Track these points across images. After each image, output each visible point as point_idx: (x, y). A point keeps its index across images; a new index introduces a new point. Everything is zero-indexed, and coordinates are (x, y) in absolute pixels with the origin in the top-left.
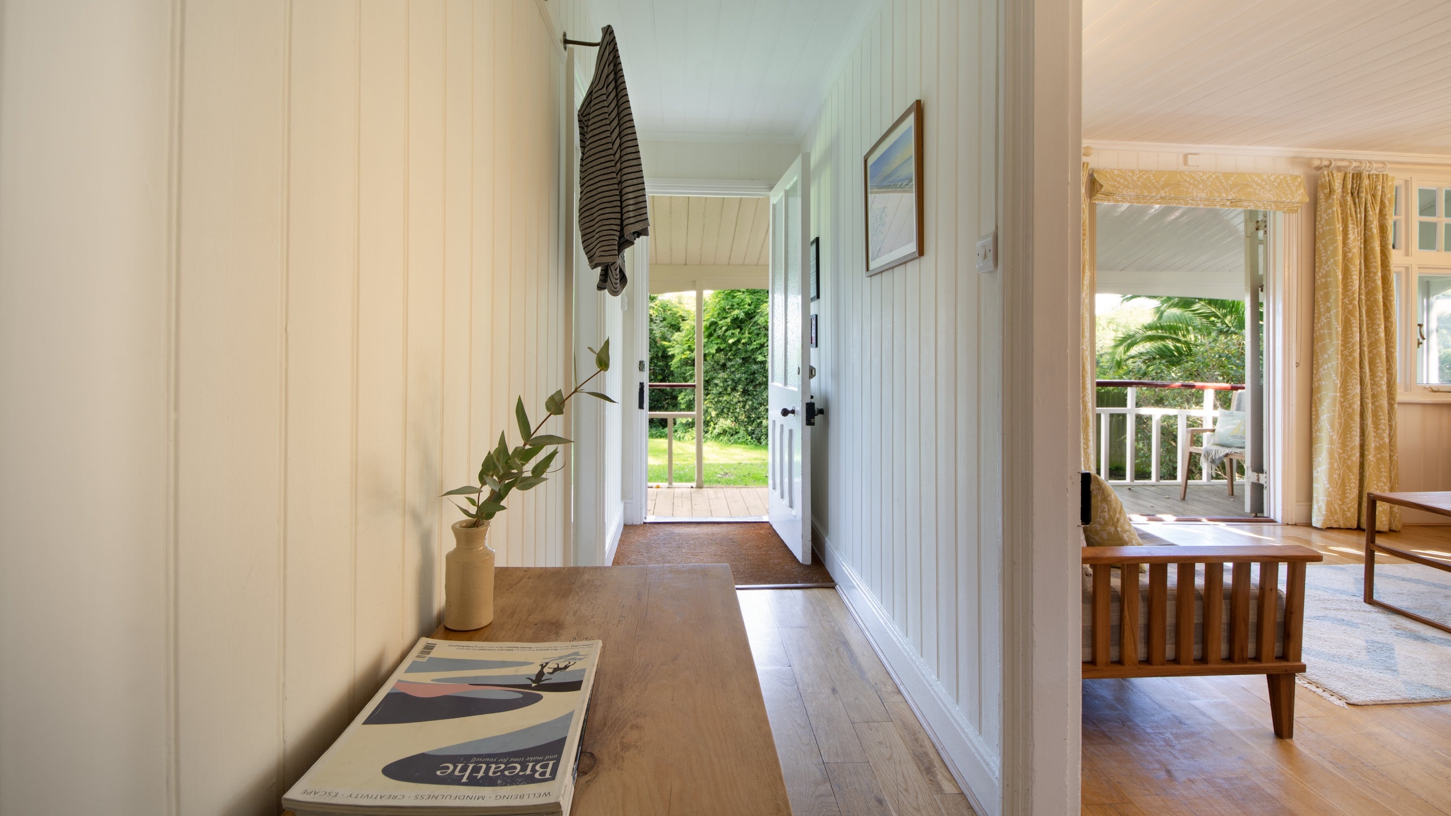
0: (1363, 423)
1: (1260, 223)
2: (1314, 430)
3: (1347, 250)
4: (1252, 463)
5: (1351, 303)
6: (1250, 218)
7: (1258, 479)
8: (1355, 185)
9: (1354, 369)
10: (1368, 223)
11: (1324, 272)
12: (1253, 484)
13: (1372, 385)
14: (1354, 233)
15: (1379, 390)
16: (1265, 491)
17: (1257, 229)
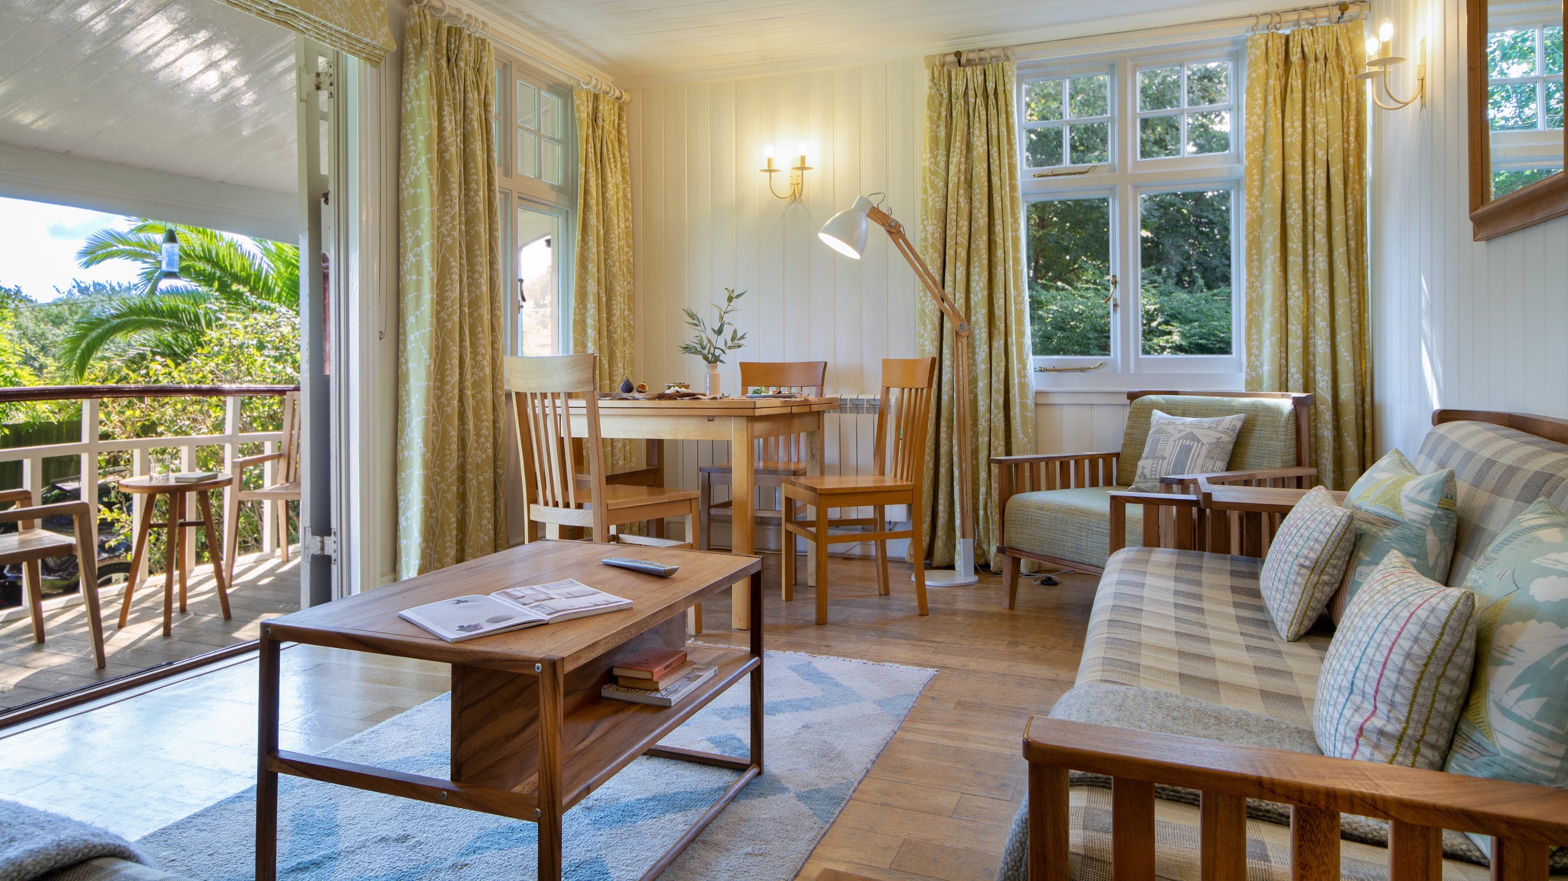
0: (464, 430)
1: (322, 77)
2: (399, 447)
3: (444, 148)
4: (311, 521)
5: (449, 235)
6: (305, 65)
7: (322, 548)
8: (453, 46)
9: (453, 340)
10: (468, 111)
11: (413, 176)
12: (314, 557)
13: (473, 367)
14: (450, 120)
15: (481, 374)
16: (335, 568)
17: (318, 88)
